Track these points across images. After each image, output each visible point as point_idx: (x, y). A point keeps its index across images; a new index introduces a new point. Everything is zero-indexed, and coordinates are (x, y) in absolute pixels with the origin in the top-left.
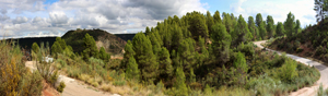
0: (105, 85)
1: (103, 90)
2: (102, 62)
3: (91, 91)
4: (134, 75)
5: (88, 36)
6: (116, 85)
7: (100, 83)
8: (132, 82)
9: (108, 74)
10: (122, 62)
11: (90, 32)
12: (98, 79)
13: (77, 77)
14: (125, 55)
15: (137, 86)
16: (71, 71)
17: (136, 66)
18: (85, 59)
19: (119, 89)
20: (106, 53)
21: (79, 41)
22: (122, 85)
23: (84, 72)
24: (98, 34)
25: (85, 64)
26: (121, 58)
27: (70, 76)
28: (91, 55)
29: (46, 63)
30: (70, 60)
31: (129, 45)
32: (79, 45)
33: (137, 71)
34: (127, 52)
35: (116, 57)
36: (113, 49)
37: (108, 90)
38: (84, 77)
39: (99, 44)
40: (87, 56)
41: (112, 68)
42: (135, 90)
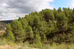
4: (11, 39)
8: (10, 43)
10: (4, 34)
14: (6, 30)
15: (13, 44)
17: (13, 35)
31: (9, 25)
33: (13, 37)
42: (11, 46)
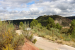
0: (59, 40)
1: (58, 42)
2: (58, 30)
5: (50, 18)
6: (65, 40)
7: (56, 39)
12: (55, 37)
13: (43, 37)
16: (40, 34)
18: (48, 28)
19: (67, 43)
20: (60, 26)
21: (45, 21)
22: (69, 40)
23: (47, 34)
24: (55, 17)
25: (48, 31)
26: (69, 28)
27: (40, 36)
28: (51, 27)
29: (27, 31)
30: (40, 29)
32: (45, 22)
34: (72, 25)
35: (66, 27)
36: (64, 24)
37: (61, 43)
38: (47, 36)
39: (56, 22)
40: (49, 27)
41: (63, 33)
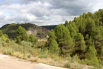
0: (32, 58)
1: (31, 61)
2: (31, 44)
3: (22, 62)
4: (55, 51)
5: (20, 28)
6: (41, 58)
7: (29, 57)
8: (54, 55)
9: (35, 51)
10: (46, 43)
11: (22, 25)
12: (28, 54)
13: (10, 54)
14: (48, 39)
15: (57, 58)
16: (6, 50)
17: (57, 45)
18: (17, 42)
19: (44, 60)
20: (34, 38)
21: (14, 31)
22: (46, 57)
23: (16, 51)
24: (28, 26)
25: (17, 45)
26: (46, 40)
27: (5, 54)
28: (22, 40)
30: (5, 43)
31: (52, 32)
33: (58, 48)
34: (50, 37)
35: (42, 40)
36: (39, 35)
37: (35, 61)
38: (16, 53)
39: (29, 33)
40: (20, 40)
41: (39, 47)
42: (55, 60)
